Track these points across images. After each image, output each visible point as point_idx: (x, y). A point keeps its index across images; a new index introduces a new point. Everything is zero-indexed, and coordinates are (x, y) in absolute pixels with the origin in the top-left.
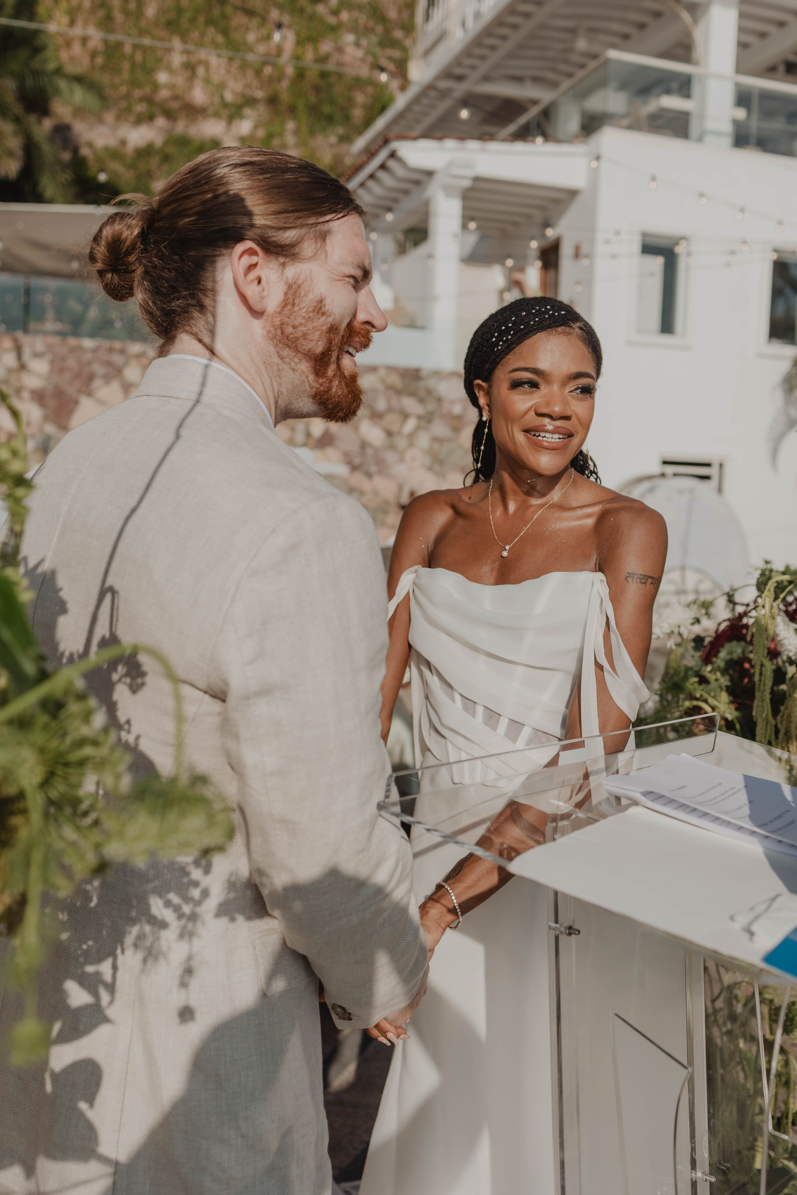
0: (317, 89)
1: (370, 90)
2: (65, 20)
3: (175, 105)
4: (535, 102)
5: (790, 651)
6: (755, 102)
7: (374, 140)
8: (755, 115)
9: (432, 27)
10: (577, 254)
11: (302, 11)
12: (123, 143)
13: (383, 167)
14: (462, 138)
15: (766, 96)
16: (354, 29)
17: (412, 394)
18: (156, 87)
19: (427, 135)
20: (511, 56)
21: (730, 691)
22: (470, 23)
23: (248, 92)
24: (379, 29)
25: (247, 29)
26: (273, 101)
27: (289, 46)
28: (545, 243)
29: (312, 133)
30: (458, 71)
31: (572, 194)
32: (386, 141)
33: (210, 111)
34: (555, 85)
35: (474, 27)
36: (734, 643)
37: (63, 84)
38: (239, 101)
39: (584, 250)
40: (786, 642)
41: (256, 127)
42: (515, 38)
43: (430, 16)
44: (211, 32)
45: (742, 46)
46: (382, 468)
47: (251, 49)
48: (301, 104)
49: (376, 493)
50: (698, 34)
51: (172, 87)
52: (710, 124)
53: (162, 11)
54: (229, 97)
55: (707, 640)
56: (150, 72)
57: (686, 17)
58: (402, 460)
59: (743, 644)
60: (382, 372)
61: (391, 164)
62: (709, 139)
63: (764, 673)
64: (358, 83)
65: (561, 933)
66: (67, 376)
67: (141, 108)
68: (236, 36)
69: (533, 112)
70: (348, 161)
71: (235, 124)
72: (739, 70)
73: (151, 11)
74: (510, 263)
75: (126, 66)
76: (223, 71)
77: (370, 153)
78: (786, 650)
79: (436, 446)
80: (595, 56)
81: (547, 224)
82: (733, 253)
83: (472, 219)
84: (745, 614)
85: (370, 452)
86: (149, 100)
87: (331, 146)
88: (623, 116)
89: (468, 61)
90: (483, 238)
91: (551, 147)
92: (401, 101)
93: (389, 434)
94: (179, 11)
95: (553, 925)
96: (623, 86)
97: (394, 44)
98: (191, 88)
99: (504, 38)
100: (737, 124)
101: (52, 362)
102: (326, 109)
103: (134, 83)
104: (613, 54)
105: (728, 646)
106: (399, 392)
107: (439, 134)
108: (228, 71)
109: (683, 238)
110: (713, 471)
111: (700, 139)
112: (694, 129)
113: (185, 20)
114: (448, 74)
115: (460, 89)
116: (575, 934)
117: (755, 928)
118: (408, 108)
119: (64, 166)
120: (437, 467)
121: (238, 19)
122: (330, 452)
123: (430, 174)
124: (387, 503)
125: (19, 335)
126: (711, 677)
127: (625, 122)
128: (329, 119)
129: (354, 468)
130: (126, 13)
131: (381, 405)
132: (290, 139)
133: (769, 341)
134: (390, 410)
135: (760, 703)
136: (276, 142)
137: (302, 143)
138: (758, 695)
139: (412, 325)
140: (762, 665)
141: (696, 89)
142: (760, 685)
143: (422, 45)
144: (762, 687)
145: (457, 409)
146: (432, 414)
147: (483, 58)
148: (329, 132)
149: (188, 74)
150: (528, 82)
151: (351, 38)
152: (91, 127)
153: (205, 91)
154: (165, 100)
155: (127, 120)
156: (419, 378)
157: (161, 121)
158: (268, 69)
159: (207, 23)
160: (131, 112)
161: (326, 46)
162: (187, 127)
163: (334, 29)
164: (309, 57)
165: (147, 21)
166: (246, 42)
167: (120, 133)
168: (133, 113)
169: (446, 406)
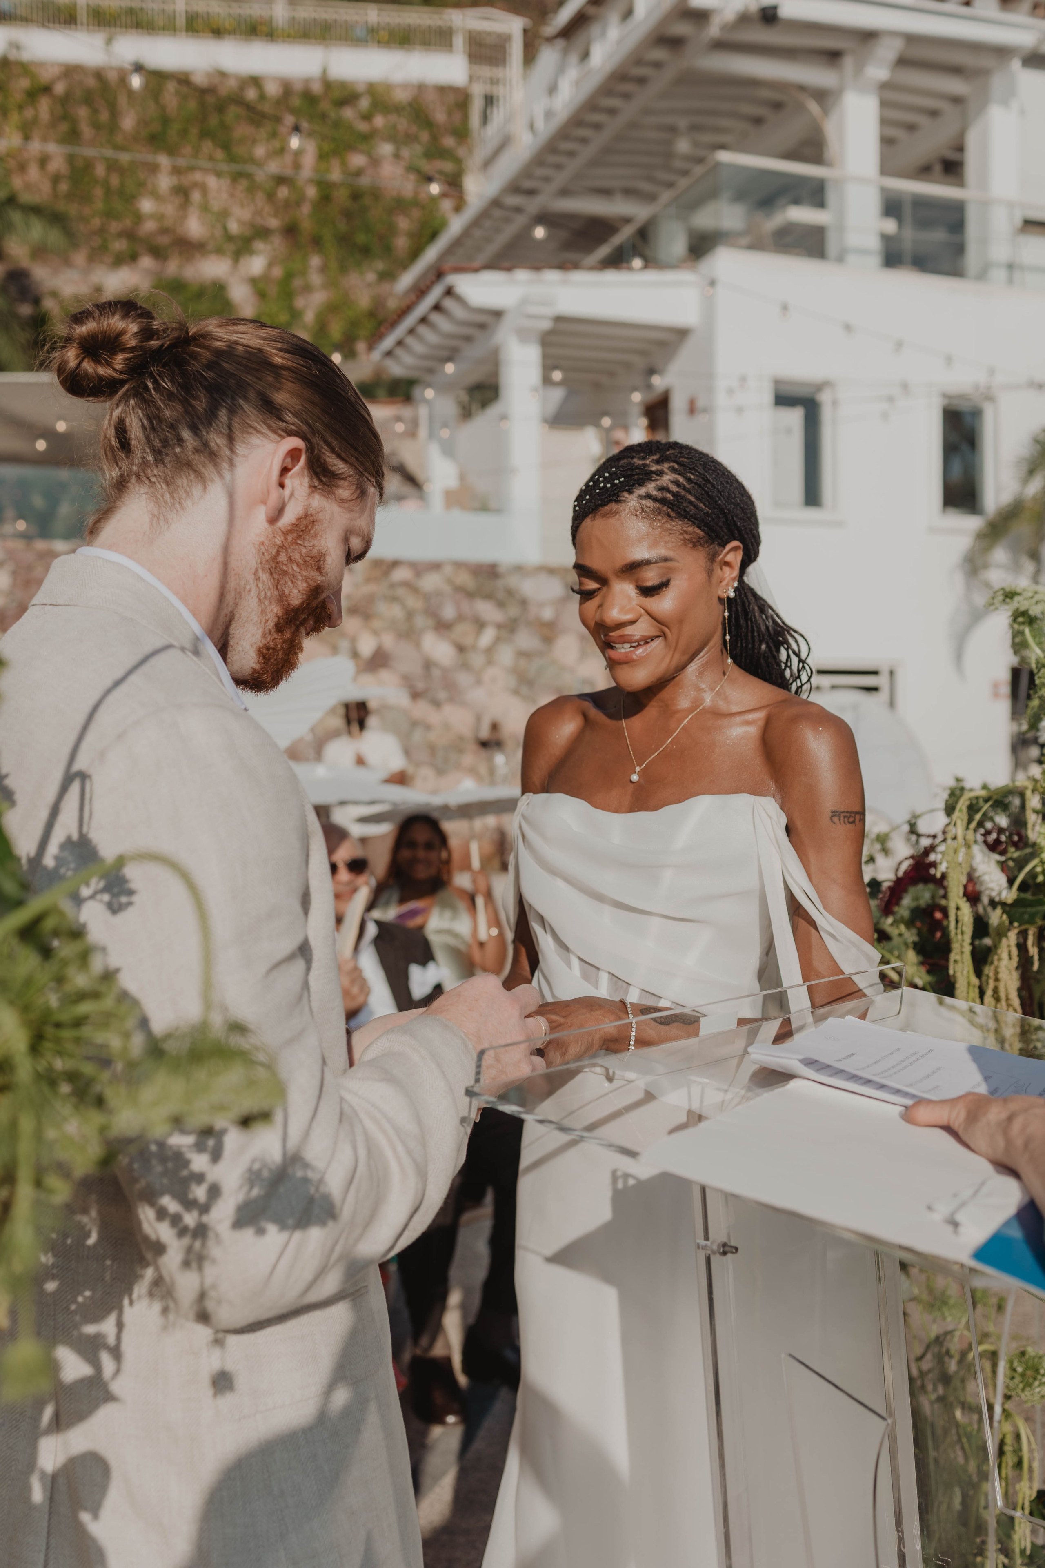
0: (347, 214)
1: (416, 213)
2: (17, 135)
3: (164, 240)
4: (627, 220)
5: (992, 890)
6: (908, 211)
7: (424, 275)
8: (908, 228)
9: (492, 131)
10: (692, 409)
11: (324, 116)
12: (99, 289)
13: (437, 307)
14: (537, 267)
15: (921, 203)
16: (392, 136)
17: (489, 596)
18: (139, 218)
19: (492, 265)
20: (594, 163)
21: (919, 948)
22: (540, 124)
23: (259, 221)
24: (425, 136)
25: (254, 141)
26: (291, 231)
27: (309, 160)
28: (652, 396)
29: (343, 269)
30: (528, 184)
31: (682, 333)
32: (439, 275)
33: (210, 247)
34: (651, 198)
35: (545, 129)
36: (921, 886)
37: (16, 217)
38: (248, 233)
39: (701, 403)
40: (986, 878)
41: (270, 265)
42: (599, 141)
43: (489, 117)
44: (207, 146)
45: (887, 142)
46: (454, 693)
47: (261, 168)
48: (327, 235)
49: (447, 726)
50: (830, 128)
51: (159, 217)
52: (853, 239)
53: (143, 122)
54: (234, 227)
55: (885, 885)
56: (130, 199)
57: (813, 107)
58: (479, 682)
59: (931, 886)
60: (448, 570)
61: (448, 303)
62: (851, 259)
63: (960, 918)
64: (400, 205)
65: (714, 1253)
67: (120, 245)
68: (240, 149)
69: (625, 234)
70: (392, 304)
71: (242, 261)
72: (885, 170)
73: (128, 123)
74: (606, 422)
75: (98, 192)
76: (225, 196)
77: (420, 291)
78: (987, 889)
79: (523, 663)
80: (700, 161)
81: (651, 371)
82: (891, 399)
83: (555, 367)
84: (931, 849)
85: (436, 673)
86: (130, 235)
87: (369, 285)
88: (741, 234)
89: (539, 172)
90: (571, 392)
91: (651, 276)
92: (456, 225)
93: (461, 649)
94: (165, 120)
95: (702, 1242)
96: (740, 196)
97: (444, 154)
98: (184, 217)
99: (584, 141)
100: (886, 239)
101: (14, 573)
102: (361, 238)
103: (109, 214)
104: (725, 157)
105: (913, 891)
106: (471, 595)
107: (506, 264)
108: (232, 195)
109: (825, 384)
110: (881, 681)
111: (840, 259)
112: (832, 246)
113: (173, 133)
114: (515, 188)
115: (533, 205)
116: (732, 1253)
117: (960, 1217)
118: (466, 233)
119: (21, 324)
120: (525, 690)
121: (242, 130)
122: (385, 675)
123: (498, 314)
124: (461, 738)
126: (893, 932)
127: (744, 241)
128: (366, 251)
129: (415, 695)
130: (96, 126)
131: (449, 612)
132: (316, 279)
133: (944, 511)
134: (461, 618)
135: (958, 957)
136: (297, 283)
137: (332, 284)
138: (955, 946)
139: (484, 508)
140: (958, 908)
141: (831, 196)
142: (956, 934)
143: (480, 154)
144: (960, 937)
145: (547, 614)
146: (516, 621)
147: (559, 167)
148: (366, 267)
149: (179, 200)
150: (618, 195)
151: (388, 148)
152: (56, 272)
153: (203, 221)
154: (151, 235)
155: (102, 261)
156: (497, 575)
157: (146, 261)
158: (283, 191)
159: (202, 136)
160: (108, 251)
161: (357, 160)
162: (181, 267)
163: (366, 137)
164: (336, 174)
165: (124, 134)
166: (253, 159)
167: (94, 278)
168: (110, 252)
169: (533, 611)
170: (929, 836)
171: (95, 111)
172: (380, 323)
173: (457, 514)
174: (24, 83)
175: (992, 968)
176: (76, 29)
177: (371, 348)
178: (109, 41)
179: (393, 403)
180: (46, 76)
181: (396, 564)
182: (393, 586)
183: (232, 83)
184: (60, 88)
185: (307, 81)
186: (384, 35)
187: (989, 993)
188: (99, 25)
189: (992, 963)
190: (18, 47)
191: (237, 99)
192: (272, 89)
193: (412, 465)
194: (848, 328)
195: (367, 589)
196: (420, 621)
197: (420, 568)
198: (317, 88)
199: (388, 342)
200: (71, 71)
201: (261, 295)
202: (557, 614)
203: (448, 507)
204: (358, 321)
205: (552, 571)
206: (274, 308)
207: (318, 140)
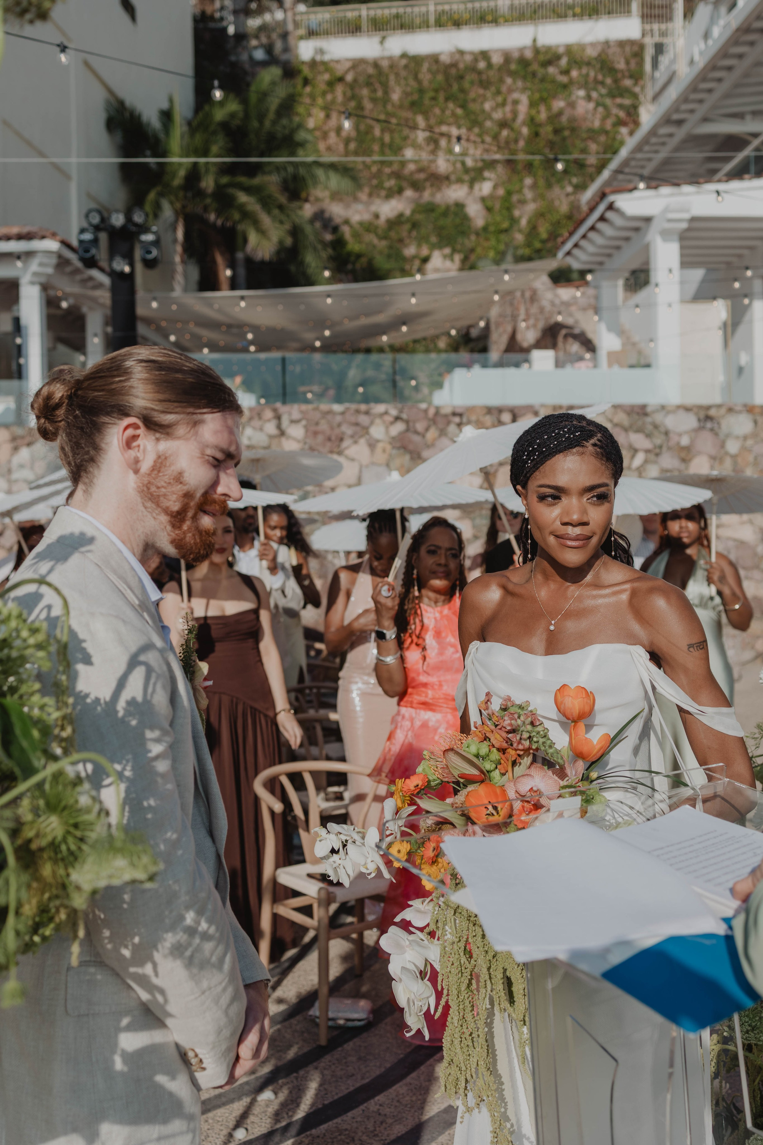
0: (551, 144)
1: (602, 139)
2: (322, 115)
3: (422, 176)
4: (755, 136)
9: (661, 72)
11: (534, 74)
12: (377, 216)
13: (602, 219)
14: (676, 183)
16: (585, 85)
17: (639, 430)
18: (403, 164)
20: (727, 96)
23: (486, 157)
24: (609, 81)
25: (484, 99)
26: (510, 163)
27: (523, 108)
29: (549, 186)
30: (676, 117)
32: (603, 195)
33: (453, 177)
35: (700, 62)
37: (320, 173)
38: (480, 164)
41: (495, 187)
42: (730, 79)
43: (658, 62)
44: (451, 106)
47: (489, 117)
48: (537, 162)
51: (418, 161)
53: (406, 94)
54: (469, 162)
56: (398, 150)
61: (609, 215)
64: (591, 134)
66: (320, 438)
67: (391, 183)
68: (472, 106)
71: (477, 186)
75: (376, 146)
77: (592, 206)
86: (397, 175)
87: (568, 195)
89: (684, 107)
90: (709, 271)
92: (630, 145)
94: (421, 91)
97: (623, 92)
98: (435, 159)
99: (720, 80)
101: (306, 427)
103: (383, 163)
106: (625, 430)
113: (427, 99)
114: (667, 120)
115: (681, 133)
119: (325, 245)
121: (475, 92)
123: (648, 220)
125: (278, 405)
130: (374, 100)
132: (529, 194)
136: (515, 198)
137: (539, 197)
139: (639, 365)
143: (650, 92)
145: (685, 441)
146: (660, 447)
147: (701, 101)
148: (566, 182)
149: (432, 147)
150: (748, 117)
151: (582, 93)
152: (347, 206)
153: (448, 161)
154: (412, 173)
155: (378, 196)
156: (646, 414)
157: (409, 193)
158: (505, 133)
159: (447, 99)
160: (382, 188)
161: (559, 104)
162: (433, 195)
163: (565, 87)
164: (543, 116)
165: (393, 105)
166: (483, 111)
167: (373, 208)
168: (384, 189)
169: (674, 439)
171: (375, 91)
173: (616, 368)
174: (326, 77)
176: (361, 36)
178: (382, 42)
180: (340, 69)
183: (468, 58)
184: (349, 78)
185: (522, 50)
186: (578, 10)
188: (376, 30)
190: (321, 51)
191: (473, 69)
192: (497, 59)
198: (529, 54)
199: (569, 246)
200: (357, 63)
201: (489, 209)
202: (692, 441)
203: (610, 365)
204: (559, 223)
205: (688, 409)
206: (498, 218)
207: (530, 93)
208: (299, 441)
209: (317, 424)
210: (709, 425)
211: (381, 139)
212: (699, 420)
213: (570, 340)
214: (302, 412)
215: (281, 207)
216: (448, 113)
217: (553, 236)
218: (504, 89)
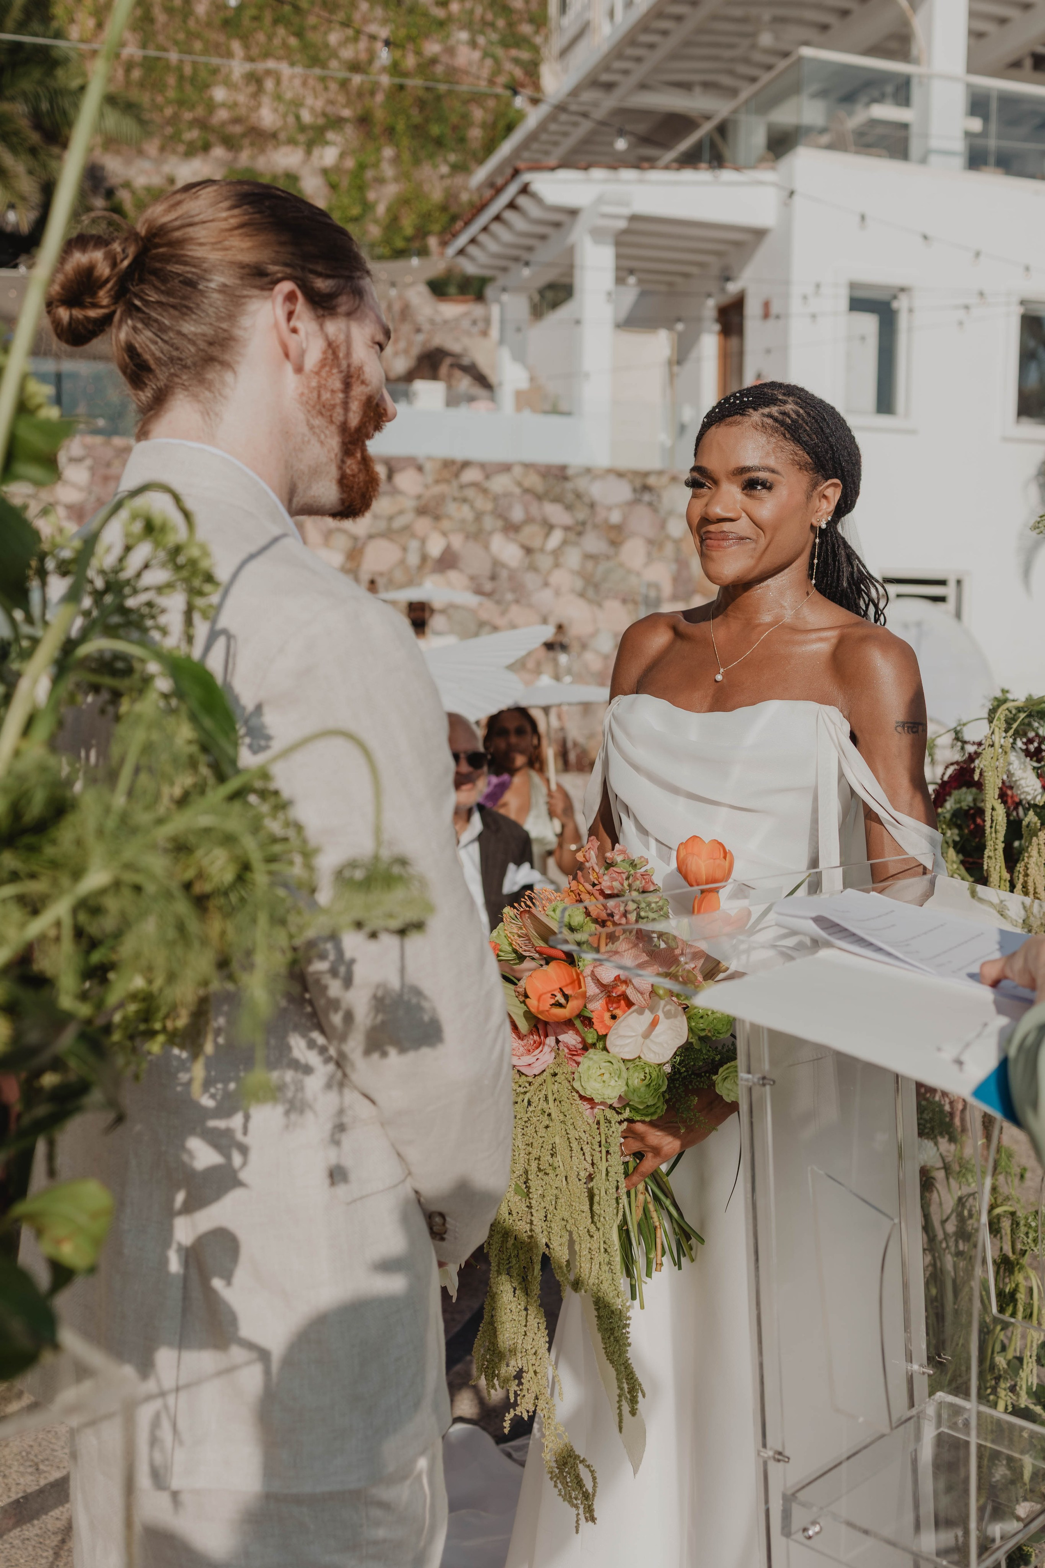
0: (421, 104)
1: (490, 106)
2: (90, 23)
3: (237, 129)
4: (706, 117)
5: (1028, 794)
6: (994, 106)
7: (499, 170)
8: (993, 127)
9: (570, 18)
10: (766, 314)
12: (170, 179)
13: (512, 205)
14: (613, 166)
15: (1008, 101)
16: (468, 25)
17: (557, 500)
18: (211, 107)
19: (567, 163)
20: (674, 56)
22: (620, 15)
23: (330, 109)
24: (501, 23)
25: (328, 28)
26: (364, 121)
28: (724, 300)
29: (417, 162)
30: (605, 77)
31: (759, 234)
32: (516, 173)
33: (282, 136)
34: (733, 92)
35: (625, 20)
38: (321, 121)
39: (775, 309)
40: (1022, 782)
41: (342, 155)
42: (680, 33)
44: (281, 33)
45: (976, 35)
46: (521, 594)
47: (334, 55)
48: (401, 126)
50: (918, 23)
51: (231, 106)
52: (936, 141)
53: (216, 7)
54: (306, 117)
56: (203, 87)
58: (545, 584)
59: (973, 790)
60: (517, 471)
61: (522, 201)
62: (933, 159)
63: (994, 818)
64: (475, 97)
67: (193, 134)
68: (313, 37)
69: (706, 128)
70: (466, 199)
71: (316, 152)
72: (971, 69)
73: (201, 9)
74: (680, 327)
75: (171, 80)
76: (297, 82)
77: (494, 188)
78: (1023, 792)
79: (590, 565)
80: (786, 55)
81: (726, 275)
82: (967, 307)
83: (631, 272)
84: (976, 755)
85: (504, 574)
86: (202, 124)
87: (442, 177)
88: (823, 131)
89: (618, 65)
90: (643, 294)
91: (730, 175)
92: (533, 118)
93: (528, 551)
95: (745, 1076)
96: (822, 94)
97: (521, 42)
98: (257, 107)
99: (665, 33)
100: (971, 138)
101: (92, 469)
102: (435, 130)
103: (182, 103)
104: (807, 52)
105: (956, 794)
106: (539, 498)
107: (583, 162)
108: (304, 83)
109: (902, 290)
110: (948, 591)
111: (923, 160)
112: (915, 147)
113: (246, 19)
114: (592, 81)
115: (609, 102)
117: (965, 1058)
118: (542, 127)
120: (590, 592)
121: (316, 15)
122: (453, 575)
123: (573, 213)
127: (825, 139)
128: (439, 143)
129: (484, 596)
130: (169, 10)
131: (517, 514)
132: (388, 171)
133: (1018, 422)
134: (529, 520)
135: (991, 854)
136: (369, 174)
137: (403, 176)
138: (990, 844)
139: (555, 411)
140: (993, 809)
141: (916, 93)
142: (991, 833)
143: (557, 43)
144: (994, 835)
145: (615, 517)
146: (584, 524)
147: (639, 60)
148: (439, 159)
149: (252, 88)
150: (698, 90)
151: (464, 36)
152: (128, 162)
153: (276, 110)
154: (223, 124)
155: (174, 152)
156: (566, 478)
157: (219, 152)
158: (357, 79)
159: (276, 22)
160: (180, 141)
161: (432, 48)
162: (253, 158)
163: (441, 24)
164: (410, 62)
165: (197, 21)
166: (327, 46)
167: (167, 169)
168: (183, 142)
169: (601, 514)
170: (974, 743)
172: (454, 218)
173: (527, 414)
175: (1023, 864)
177: (444, 244)
179: (464, 302)
181: (466, 464)
182: (462, 487)
187: (1019, 886)
189: (1023, 860)
193: (484, 365)
194: (925, 237)
195: (437, 490)
196: (489, 522)
197: (490, 470)
199: (462, 240)
201: (333, 187)
202: (625, 518)
203: (519, 408)
204: (430, 215)
205: (620, 475)
206: (346, 201)
207: (393, 26)
208: (80, 489)
209: (108, 465)
210: (647, 497)
211: (179, 68)
212: (635, 490)
213: (458, 373)
214: (86, 447)
215: (33, 151)
216: (277, 42)
217: (422, 233)
218: (357, 17)
